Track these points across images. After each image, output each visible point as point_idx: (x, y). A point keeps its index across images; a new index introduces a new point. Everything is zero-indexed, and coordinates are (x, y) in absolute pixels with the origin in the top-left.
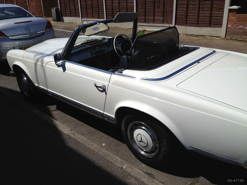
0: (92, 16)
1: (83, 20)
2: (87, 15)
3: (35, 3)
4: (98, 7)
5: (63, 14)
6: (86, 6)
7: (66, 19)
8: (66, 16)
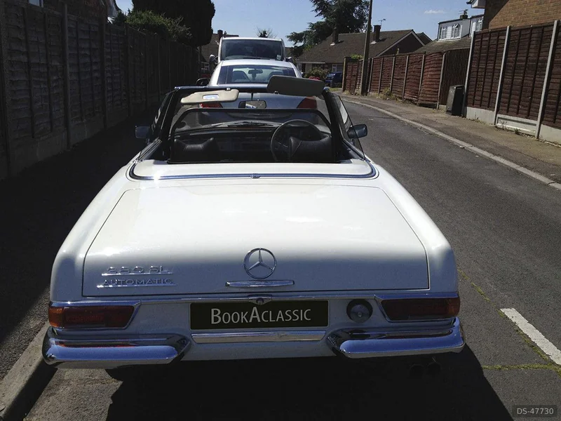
0: (516, 110)
1: (499, 118)
2: (508, 107)
3: (432, 73)
4: (532, 93)
5: (469, 101)
6: (512, 87)
7: (472, 112)
8: (473, 105)
